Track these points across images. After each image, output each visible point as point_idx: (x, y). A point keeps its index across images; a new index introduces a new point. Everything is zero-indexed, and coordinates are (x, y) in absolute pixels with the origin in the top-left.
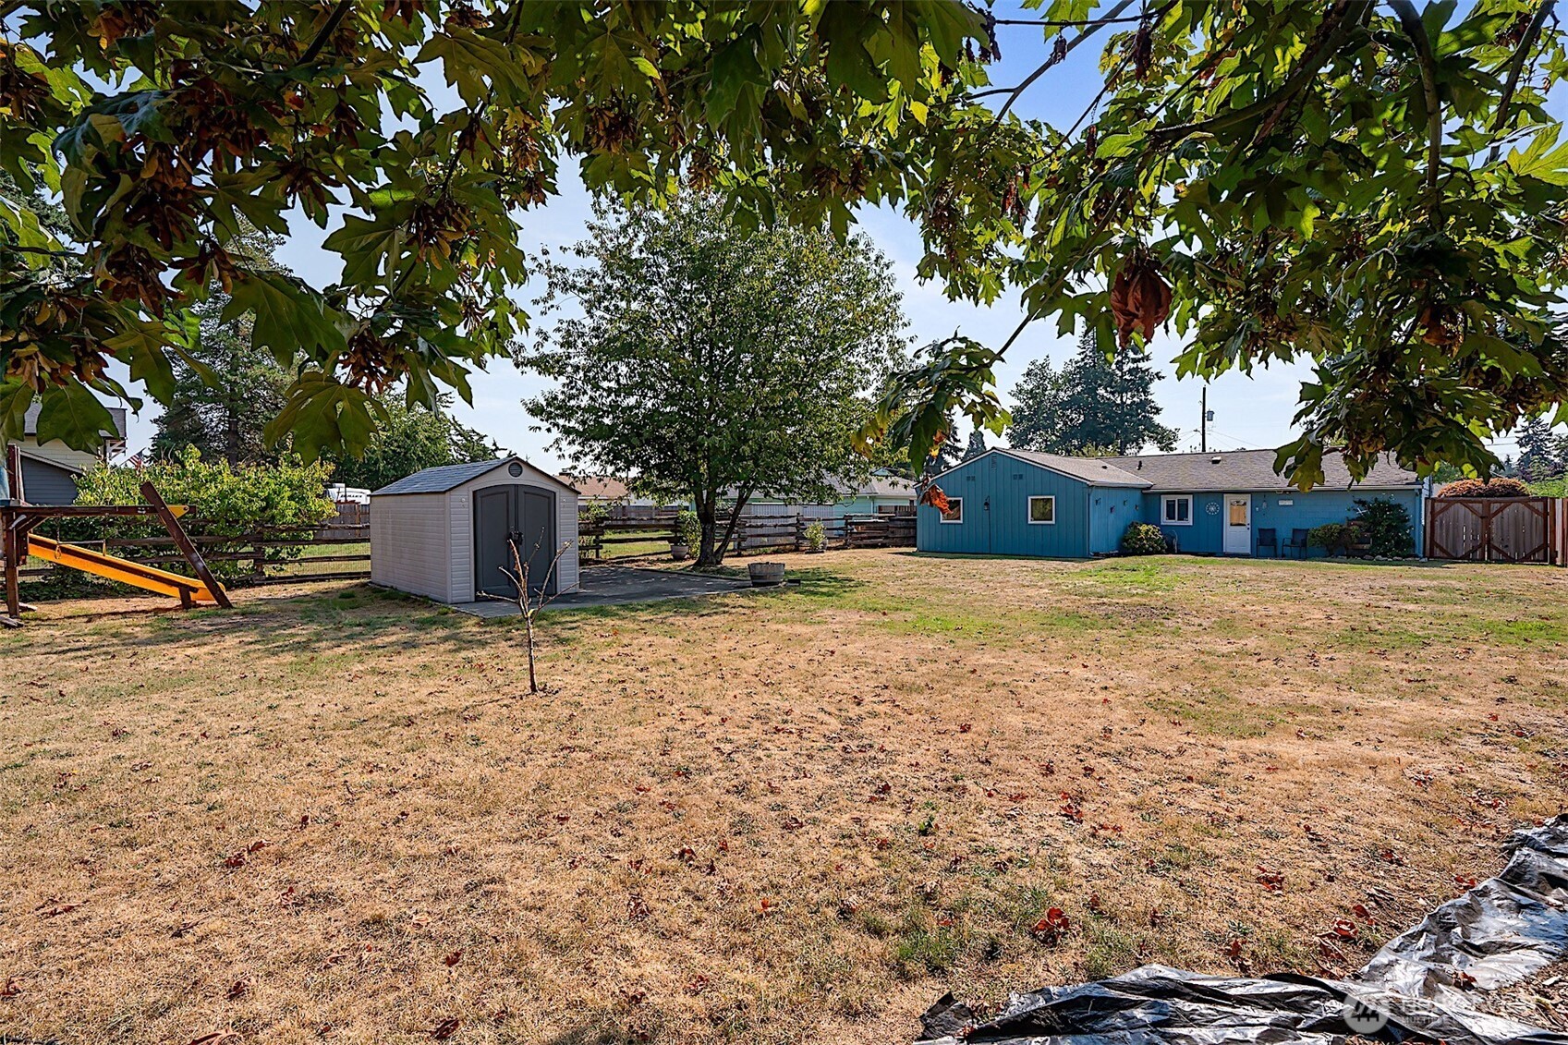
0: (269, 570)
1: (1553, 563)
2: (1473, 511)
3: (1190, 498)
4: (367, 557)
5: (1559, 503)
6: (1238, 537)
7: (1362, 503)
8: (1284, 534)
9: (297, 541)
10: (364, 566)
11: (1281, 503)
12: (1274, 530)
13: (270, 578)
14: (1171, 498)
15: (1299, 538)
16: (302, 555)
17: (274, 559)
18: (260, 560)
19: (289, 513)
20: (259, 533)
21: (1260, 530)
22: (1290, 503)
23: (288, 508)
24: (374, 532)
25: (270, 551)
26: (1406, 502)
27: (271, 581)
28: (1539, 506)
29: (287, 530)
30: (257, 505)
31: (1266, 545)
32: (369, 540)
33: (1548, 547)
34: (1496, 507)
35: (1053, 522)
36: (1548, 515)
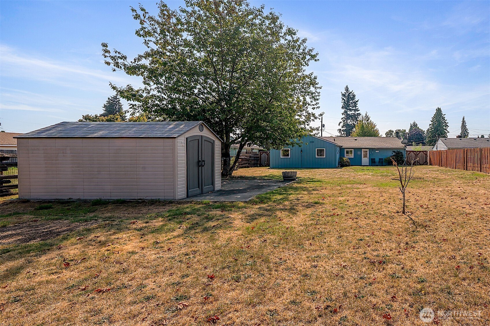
1: (427, 165)
2: (414, 154)
3: (353, 150)
5: (428, 152)
6: (365, 160)
7: (394, 152)
8: (377, 160)
11: (376, 152)
12: (374, 159)
14: (348, 150)
15: (381, 161)
21: (372, 159)
22: (378, 151)
26: (402, 151)
28: (425, 153)
31: (373, 163)
33: (426, 161)
34: (418, 153)
35: (325, 157)
36: (426, 155)
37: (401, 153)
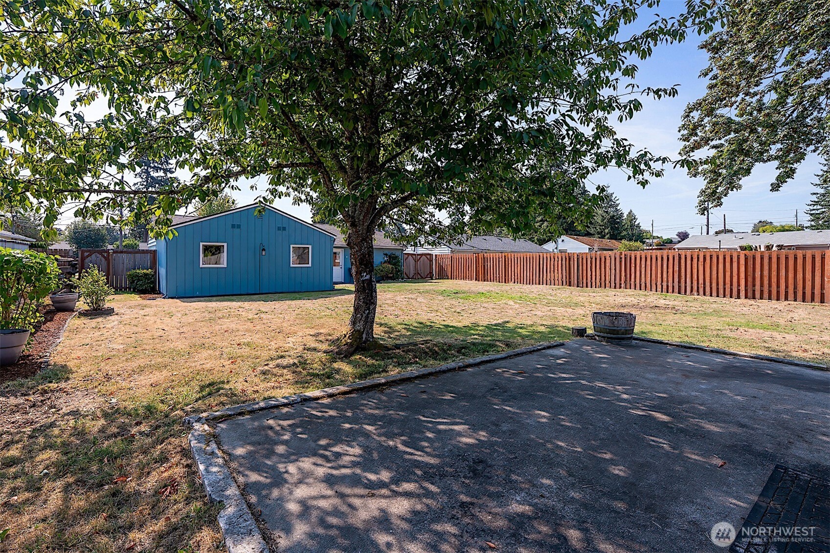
2: (414, 259)
5: (434, 256)
7: (386, 255)
26: (397, 253)
28: (429, 257)
33: (431, 273)
34: (419, 257)
35: (310, 265)
36: (431, 261)
37: (397, 257)
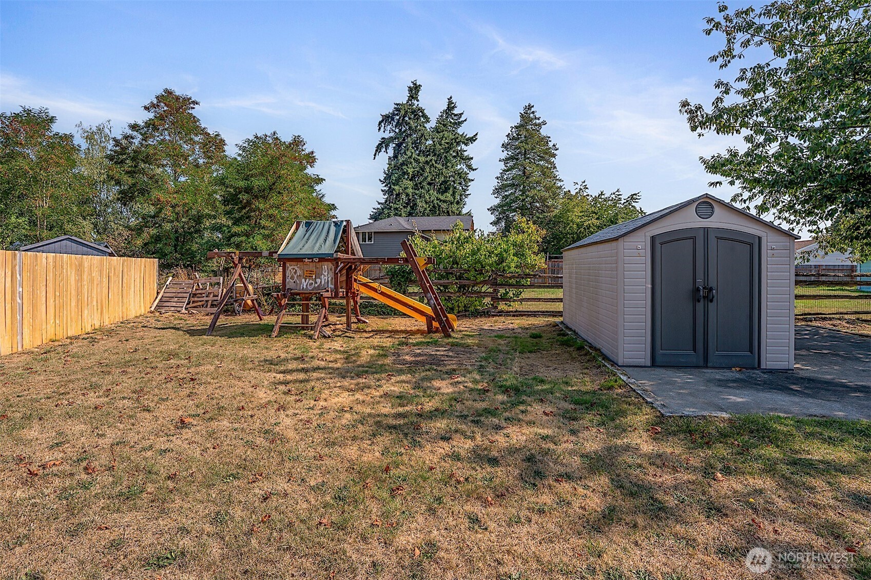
0: (502, 306)
4: (561, 300)
9: (518, 285)
10: (559, 307)
13: (501, 311)
16: (523, 296)
17: (504, 298)
18: (495, 299)
19: (513, 265)
20: (495, 279)
23: (512, 262)
24: (565, 281)
25: (502, 291)
27: (501, 313)
29: (513, 277)
30: (495, 259)
32: (562, 287)
